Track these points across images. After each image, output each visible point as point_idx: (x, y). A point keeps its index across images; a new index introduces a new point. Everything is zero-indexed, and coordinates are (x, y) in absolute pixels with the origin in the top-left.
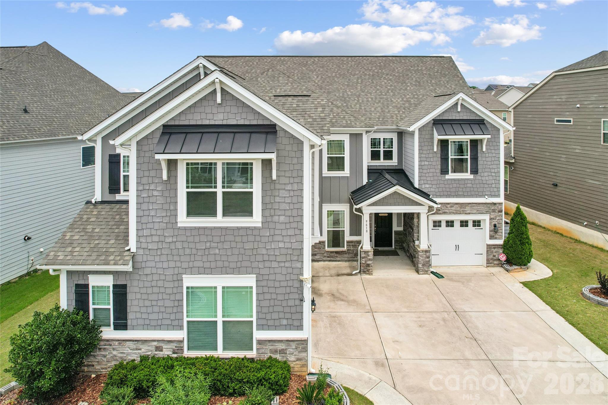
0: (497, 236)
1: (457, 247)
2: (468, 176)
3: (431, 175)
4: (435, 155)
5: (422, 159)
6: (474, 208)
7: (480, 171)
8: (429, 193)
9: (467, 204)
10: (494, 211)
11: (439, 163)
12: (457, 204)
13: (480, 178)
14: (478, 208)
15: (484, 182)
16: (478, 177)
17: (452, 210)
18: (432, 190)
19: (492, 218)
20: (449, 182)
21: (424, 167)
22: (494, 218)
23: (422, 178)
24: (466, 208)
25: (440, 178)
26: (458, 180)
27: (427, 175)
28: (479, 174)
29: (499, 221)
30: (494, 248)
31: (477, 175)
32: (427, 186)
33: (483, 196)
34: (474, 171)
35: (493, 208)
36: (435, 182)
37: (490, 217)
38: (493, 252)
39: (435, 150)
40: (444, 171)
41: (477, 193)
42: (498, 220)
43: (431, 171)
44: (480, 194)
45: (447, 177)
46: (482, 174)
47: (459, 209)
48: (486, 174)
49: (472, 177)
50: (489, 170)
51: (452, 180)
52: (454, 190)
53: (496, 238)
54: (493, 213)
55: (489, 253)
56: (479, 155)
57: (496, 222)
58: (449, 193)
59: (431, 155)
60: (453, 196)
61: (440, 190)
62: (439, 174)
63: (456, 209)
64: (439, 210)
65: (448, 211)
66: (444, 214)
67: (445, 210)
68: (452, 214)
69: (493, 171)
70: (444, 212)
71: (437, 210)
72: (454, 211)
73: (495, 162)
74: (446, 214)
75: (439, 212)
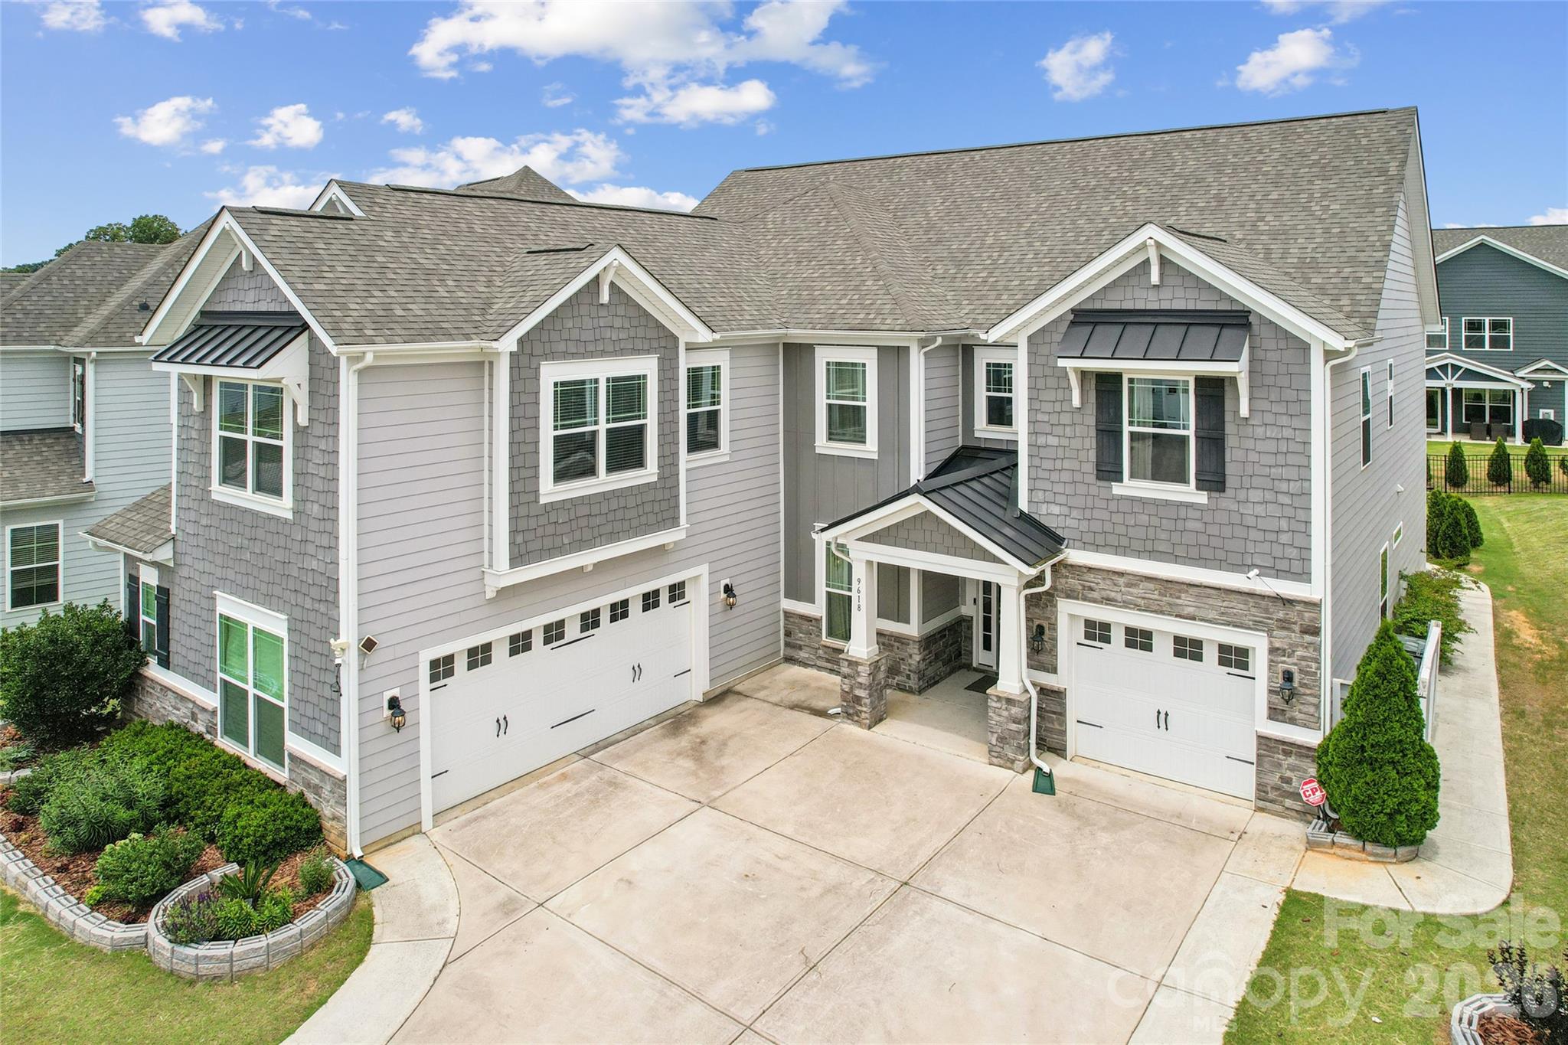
0: (1298, 715)
1: (1162, 719)
2: (1188, 493)
3: (1066, 476)
4: (1077, 418)
5: (1039, 428)
6: (1211, 601)
7: (1230, 482)
9: (1185, 587)
10: (1285, 625)
11: (1091, 443)
12: (1149, 578)
13: (1234, 507)
14: (1225, 604)
15: (1251, 521)
16: (1226, 501)
18: (1069, 522)
19: (1278, 649)
20: (1125, 507)
21: (1043, 453)
22: (1284, 650)
23: (1039, 484)
25: (1093, 490)
26: (1155, 503)
27: (1055, 476)
28: (1229, 492)
29: (1304, 663)
30: (1286, 754)
31: (1222, 495)
32: (1056, 510)
33: (1242, 567)
34: (1213, 480)
35: (1281, 615)
36: (1079, 502)
37: (1271, 643)
38: (1280, 764)
39: (1076, 400)
40: (1109, 471)
41: (1221, 555)
42: (1303, 658)
43: (1067, 464)
44: (1235, 559)
45: (1117, 489)
46: (1242, 495)
48: (1255, 496)
49: (1202, 498)
50: (1268, 483)
51: (1133, 500)
52: (1141, 533)
53: (1292, 721)
54: (1284, 633)
55: (1267, 765)
56: (1230, 428)
57: (1295, 664)
58: (1124, 542)
59: (1066, 419)
60: (1139, 554)
61: (1096, 526)
62: (1091, 479)
63: (1147, 595)
64: (1091, 589)
65: (1119, 597)
66: (1107, 604)
67: (1108, 592)
68: (1133, 609)
69: (1284, 487)
70: (1105, 596)
71: (1084, 586)
72: (1140, 600)
73: (1292, 459)
74: (1114, 605)
75: (1090, 596)
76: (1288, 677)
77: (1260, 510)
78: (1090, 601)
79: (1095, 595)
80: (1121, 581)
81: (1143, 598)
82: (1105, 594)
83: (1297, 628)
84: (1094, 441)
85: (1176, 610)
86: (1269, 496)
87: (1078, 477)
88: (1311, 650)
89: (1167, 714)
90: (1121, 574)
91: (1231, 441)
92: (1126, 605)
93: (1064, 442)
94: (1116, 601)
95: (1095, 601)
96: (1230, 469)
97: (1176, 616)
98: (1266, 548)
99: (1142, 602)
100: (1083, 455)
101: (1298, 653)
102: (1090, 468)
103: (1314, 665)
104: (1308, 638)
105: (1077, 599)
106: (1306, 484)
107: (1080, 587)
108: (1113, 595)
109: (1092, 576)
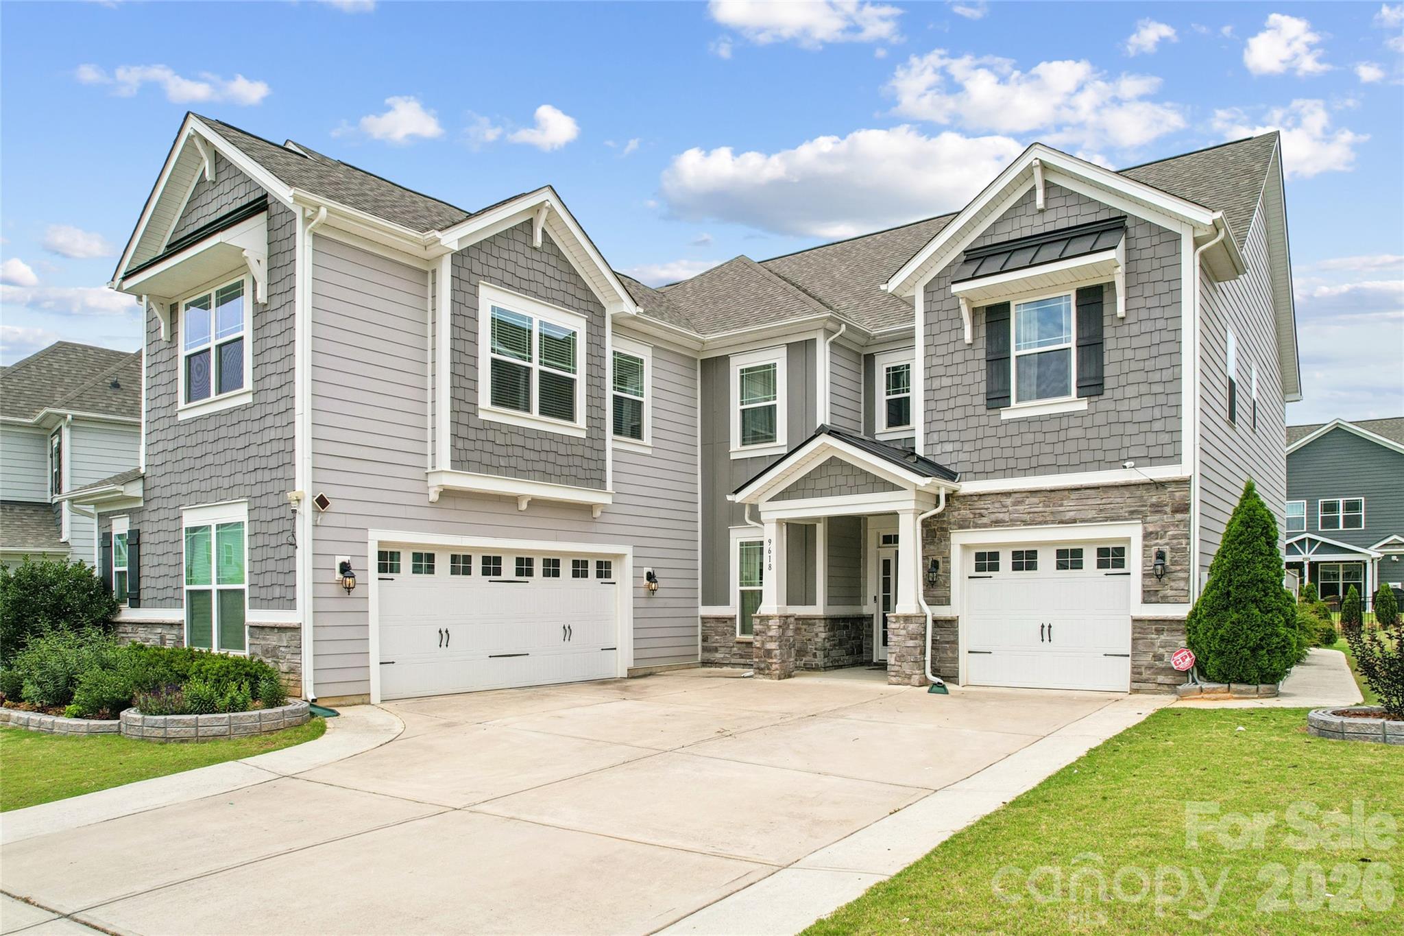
0: (1170, 593)
1: (1046, 632)
2: (1072, 403)
3: (959, 413)
4: (969, 354)
5: (934, 372)
6: (1090, 502)
7: (1108, 383)
8: (952, 468)
9: (1066, 493)
10: (1157, 508)
11: (982, 376)
12: (1033, 492)
13: (1111, 406)
14: (1104, 501)
15: (1126, 417)
16: (1103, 404)
17: (1017, 512)
18: (962, 457)
19: (1151, 533)
20: (1013, 430)
21: (938, 395)
22: (1157, 533)
23: (935, 427)
24: (1061, 505)
25: (984, 420)
26: (1040, 419)
27: (948, 415)
28: (1107, 394)
29: (1175, 541)
30: (1159, 632)
31: (1101, 397)
32: (949, 447)
33: (1118, 463)
34: (1092, 386)
35: (1154, 500)
36: (971, 435)
37: (1145, 528)
38: (1153, 644)
39: (968, 337)
40: (998, 398)
41: (1099, 455)
42: (1174, 537)
43: (960, 401)
44: (1111, 456)
45: (1006, 415)
46: (1118, 394)
47: (1041, 509)
48: (1131, 391)
49: (1083, 405)
50: (1141, 377)
51: (1019, 421)
52: (1027, 451)
53: (1165, 600)
54: (1156, 517)
55: (1141, 648)
56: (1108, 332)
57: (1167, 544)
58: (1012, 463)
59: (958, 358)
60: (1025, 472)
61: (986, 455)
62: (982, 410)
63: (1032, 510)
64: (982, 516)
65: (1006, 517)
66: (995, 526)
67: (997, 514)
68: (1020, 525)
69: (1156, 377)
70: (994, 519)
71: (975, 514)
72: (1025, 516)
73: (1164, 349)
74: (1002, 526)
75: (980, 522)
76: (1161, 555)
77: (1135, 404)
78: (980, 527)
79: (985, 520)
80: (1008, 501)
81: (1029, 513)
82: (993, 517)
83: (1168, 509)
84: (984, 372)
85: (1059, 517)
86: (1144, 389)
87: (970, 411)
88: (1181, 527)
89: (1050, 626)
90: (1008, 494)
91: (1109, 344)
92: (1013, 523)
93: (957, 380)
94: (1004, 521)
95: (985, 526)
96: (1107, 371)
97: (1059, 523)
98: (1140, 439)
99: (1027, 517)
100: (974, 390)
101: (1170, 533)
102: (981, 400)
103: (1184, 541)
104: (1179, 516)
105: (969, 527)
106: (1176, 370)
107: (972, 516)
108: (1001, 516)
109: (982, 503)
